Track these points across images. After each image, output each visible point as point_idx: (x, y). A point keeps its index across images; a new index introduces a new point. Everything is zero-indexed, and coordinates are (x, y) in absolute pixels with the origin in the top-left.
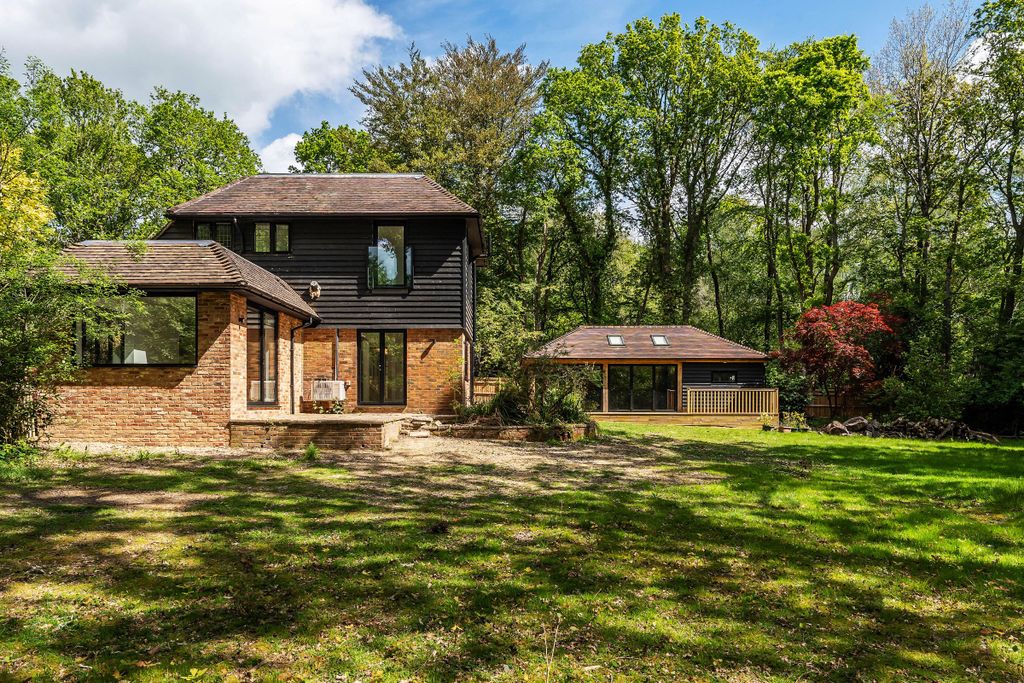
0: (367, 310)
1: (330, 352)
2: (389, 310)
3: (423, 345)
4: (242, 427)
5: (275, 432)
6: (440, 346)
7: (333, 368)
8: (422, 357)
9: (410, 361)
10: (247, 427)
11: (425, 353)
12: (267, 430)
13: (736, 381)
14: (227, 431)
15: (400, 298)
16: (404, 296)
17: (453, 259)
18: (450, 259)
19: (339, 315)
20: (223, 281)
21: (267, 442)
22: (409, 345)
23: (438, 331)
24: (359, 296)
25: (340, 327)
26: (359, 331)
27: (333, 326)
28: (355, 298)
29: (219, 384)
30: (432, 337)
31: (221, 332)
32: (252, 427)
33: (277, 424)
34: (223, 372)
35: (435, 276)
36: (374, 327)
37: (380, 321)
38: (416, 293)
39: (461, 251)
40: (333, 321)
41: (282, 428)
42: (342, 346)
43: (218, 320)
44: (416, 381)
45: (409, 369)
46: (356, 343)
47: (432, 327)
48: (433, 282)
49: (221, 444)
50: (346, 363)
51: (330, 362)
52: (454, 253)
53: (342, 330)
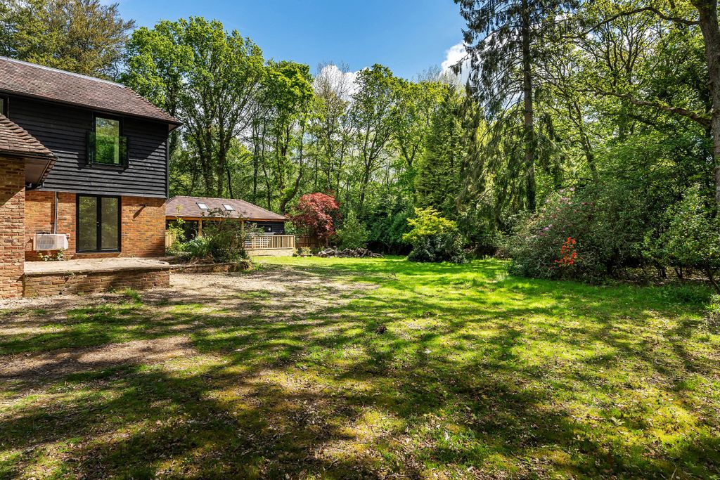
0: (87, 179)
1: (49, 211)
2: (107, 181)
3: (136, 208)
4: (39, 279)
5: (74, 280)
6: (148, 209)
7: (52, 223)
8: (134, 217)
9: (124, 219)
10: (44, 278)
11: (137, 214)
12: (67, 279)
13: (271, 231)
14: (20, 283)
15: (117, 173)
16: (120, 172)
17: (160, 151)
18: (157, 150)
19: (59, 181)
20: (28, 150)
21: (66, 289)
22: (124, 208)
23: (147, 198)
24: (79, 168)
25: (60, 191)
26: (78, 195)
27: (53, 190)
28: (77, 170)
29: (11, 241)
30: (142, 203)
31: (14, 194)
32: (50, 278)
33: (77, 273)
34: (15, 230)
35: (145, 160)
36: (92, 193)
37: (99, 189)
38: (130, 170)
39: (166, 146)
40: (53, 186)
41: (82, 276)
42: (61, 206)
43: (10, 183)
44: (129, 234)
45: (123, 225)
46: (75, 204)
47: (142, 195)
48: (144, 164)
49: (14, 296)
50: (65, 219)
51: (50, 219)
52: (160, 147)
53: (61, 193)
